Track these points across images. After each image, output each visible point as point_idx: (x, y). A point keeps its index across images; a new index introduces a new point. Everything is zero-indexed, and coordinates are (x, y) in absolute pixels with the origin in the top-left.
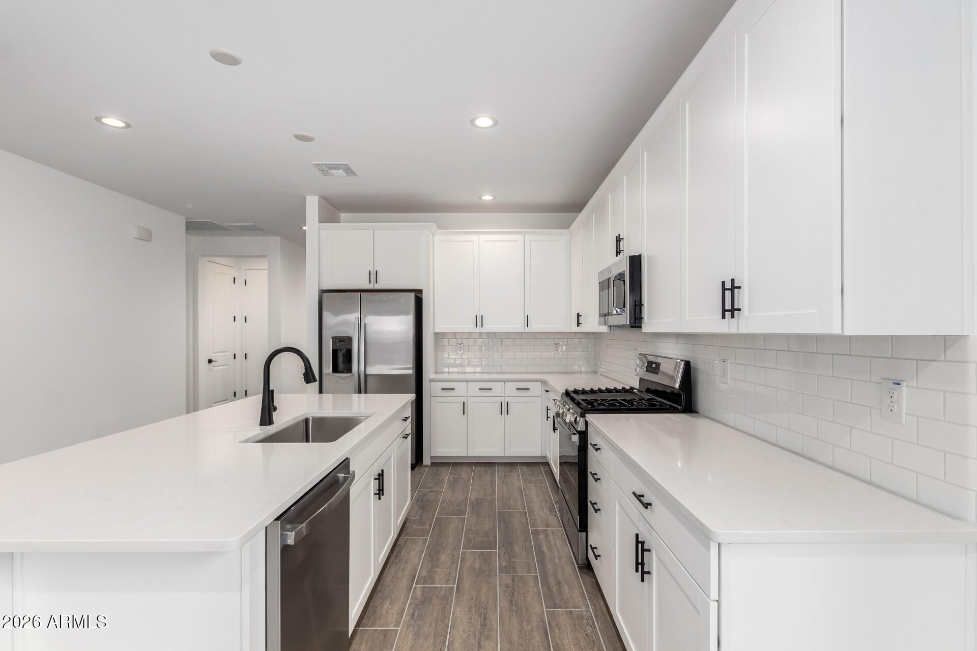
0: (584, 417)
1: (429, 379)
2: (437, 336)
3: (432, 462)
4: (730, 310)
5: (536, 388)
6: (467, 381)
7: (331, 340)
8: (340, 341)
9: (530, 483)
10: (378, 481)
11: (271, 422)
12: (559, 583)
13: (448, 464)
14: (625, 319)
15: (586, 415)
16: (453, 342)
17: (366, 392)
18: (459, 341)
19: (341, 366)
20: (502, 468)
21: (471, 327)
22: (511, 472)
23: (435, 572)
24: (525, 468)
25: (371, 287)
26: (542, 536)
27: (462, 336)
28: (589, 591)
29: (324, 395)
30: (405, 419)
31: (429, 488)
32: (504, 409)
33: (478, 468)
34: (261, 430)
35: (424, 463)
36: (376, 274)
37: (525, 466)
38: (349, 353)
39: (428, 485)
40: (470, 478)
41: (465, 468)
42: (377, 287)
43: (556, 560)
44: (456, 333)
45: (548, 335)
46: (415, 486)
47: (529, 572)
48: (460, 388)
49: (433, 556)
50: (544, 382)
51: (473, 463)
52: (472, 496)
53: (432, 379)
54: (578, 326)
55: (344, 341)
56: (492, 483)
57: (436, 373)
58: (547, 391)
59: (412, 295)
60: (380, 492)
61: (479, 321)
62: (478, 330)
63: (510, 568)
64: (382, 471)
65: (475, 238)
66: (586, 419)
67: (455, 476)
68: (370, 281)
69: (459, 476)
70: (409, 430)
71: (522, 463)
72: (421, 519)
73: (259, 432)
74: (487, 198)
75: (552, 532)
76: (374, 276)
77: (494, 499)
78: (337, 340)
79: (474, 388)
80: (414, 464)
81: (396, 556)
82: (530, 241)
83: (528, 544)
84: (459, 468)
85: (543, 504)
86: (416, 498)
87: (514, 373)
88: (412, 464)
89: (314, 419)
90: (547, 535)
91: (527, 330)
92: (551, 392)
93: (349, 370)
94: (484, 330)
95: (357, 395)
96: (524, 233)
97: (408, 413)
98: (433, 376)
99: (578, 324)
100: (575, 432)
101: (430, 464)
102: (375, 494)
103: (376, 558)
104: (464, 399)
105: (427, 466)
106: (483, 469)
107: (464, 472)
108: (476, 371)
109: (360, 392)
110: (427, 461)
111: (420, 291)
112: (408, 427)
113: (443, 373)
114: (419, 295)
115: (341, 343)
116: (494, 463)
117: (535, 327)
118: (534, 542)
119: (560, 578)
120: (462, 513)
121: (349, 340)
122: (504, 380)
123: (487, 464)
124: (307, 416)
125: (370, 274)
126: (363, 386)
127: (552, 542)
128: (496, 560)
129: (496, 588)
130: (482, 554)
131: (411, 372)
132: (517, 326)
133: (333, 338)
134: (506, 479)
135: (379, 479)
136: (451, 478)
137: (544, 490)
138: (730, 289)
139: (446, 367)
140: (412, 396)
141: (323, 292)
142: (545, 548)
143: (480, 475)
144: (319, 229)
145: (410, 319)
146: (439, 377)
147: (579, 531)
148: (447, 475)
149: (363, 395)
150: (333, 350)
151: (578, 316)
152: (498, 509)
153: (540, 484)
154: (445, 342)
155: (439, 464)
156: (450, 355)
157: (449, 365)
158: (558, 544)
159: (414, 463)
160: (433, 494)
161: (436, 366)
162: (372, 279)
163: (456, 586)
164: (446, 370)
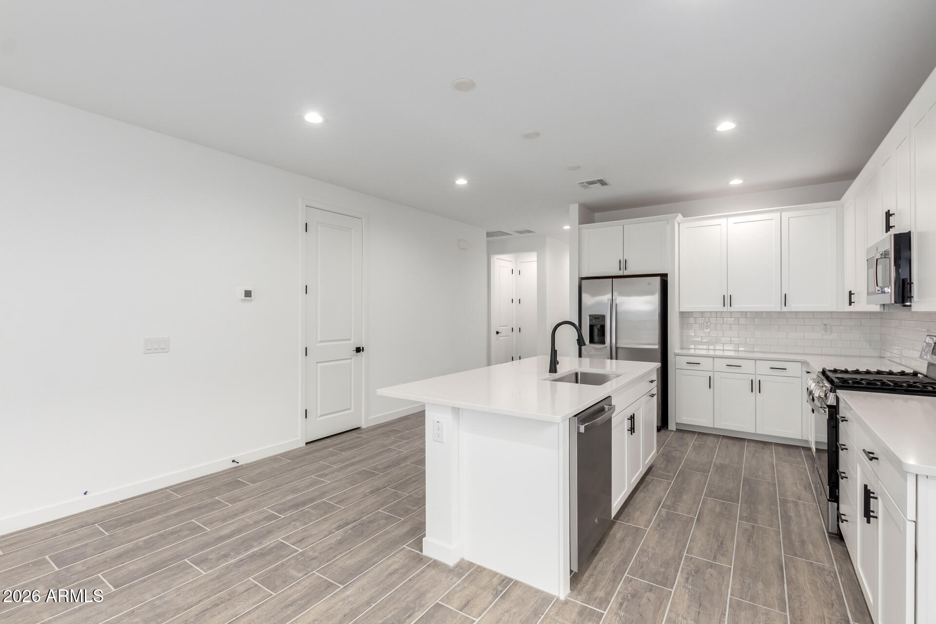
0: (835, 392)
1: (675, 353)
2: (683, 315)
3: (678, 428)
5: (795, 369)
6: (713, 357)
7: (588, 317)
8: (596, 318)
9: (784, 461)
10: (630, 421)
11: (556, 372)
12: (803, 542)
13: (694, 433)
14: (889, 298)
15: (837, 391)
16: (701, 320)
17: (616, 359)
18: (707, 320)
19: (596, 338)
20: (752, 444)
21: (718, 307)
22: (763, 449)
23: (678, 505)
24: (781, 448)
25: (621, 273)
26: (790, 505)
27: (711, 315)
28: (838, 555)
29: (583, 359)
30: (652, 382)
31: (674, 447)
32: (756, 386)
33: (725, 441)
34: (550, 375)
35: (670, 428)
36: (626, 262)
37: (781, 447)
38: (603, 327)
39: (673, 446)
40: (716, 447)
41: (711, 438)
42: (626, 273)
43: (804, 525)
44: (702, 312)
45: (813, 315)
46: (660, 444)
47: (771, 526)
48: (706, 364)
49: (677, 494)
50: (804, 363)
51: (720, 435)
52: (716, 460)
53: (677, 353)
54: (850, 304)
55: (598, 318)
56: (741, 456)
57: (682, 348)
58: (808, 372)
59: (658, 278)
60: (632, 430)
61: (727, 300)
62: (725, 309)
63: (751, 518)
64: (634, 414)
65: (722, 221)
66: (837, 394)
67: (701, 443)
68: (620, 268)
69: (704, 443)
70: (655, 391)
71: (778, 444)
72: (666, 468)
73: (549, 377)
74: (736, 182)
75: (804, 504)
76: (623, 264)
77: (741, 468)
78: (593, 317)
79: (721, 364)
80: (660, 427)
81: (644, 487)
82: (789, 218)
83: (773, 507)
84: (704, 438)
85: (798, 481)
86: (662, 453)
87: (770, 353)
88: (658, 427)
89: (582, 373)
90: (796, 504)
91: (784, 309)
92: (813, 373)
93: (603, 342)
94: (732, 309)
95: (609, 361)
96: (781, 211)
97: (654, 376)
98: (678, 351)
99: (850, 303)
100: (825, 406)
101: (675, 430)
102: (628, 430)
103: (630, 479)
104: (711, 374)
105: (672, 431)
106: (731, 442)
107: (710, 441)
108: (725, 349)
109: (611, 358)
110: (672, 426)
111: (666, 275)
112: (655, 388)
113: (690, 349)
114: (665, 278)
115: (596, 320)
116: (745, 439)
117: (794, 306)
118: (781, 507)
119: (805, 537)
120: (705, 471)
121: (603, 317)
122: (755, 358)
123: (737, 439)
124: (577, 371)
125: (620, 262)
126: (615, 354)
127: (802, 512)
128: (737, 511)
129: (735, 529)
130: (724, 504)
131: (657, 347)
132: (775, 306)
133: (590, 316)
134: (757, 454)
135: (631, 420)
136: (696, 443)
137: (802, 470)
139: (691, 344)
140: (658, 365)
141: (582, 279)
142: (792, 514)
143: (727, 447)
144: (579, 229)
145: (655, 299)
146: (684, 352)
147: (829, 500)
148: (692, 441)
149: (614, 361)
150: (590, 325)
151: (851, 294)
152: (744, 475)
153: (797, 465)
154: (692, 320)
155: (684, 431)
156: (696, 333)
157: (696, 343)
158: (809, 514)
159: (660, 425)
160: (678, 452)
161: (682, 342)
162: (622, 267)
163: (696, 517)
164: (692, 347)
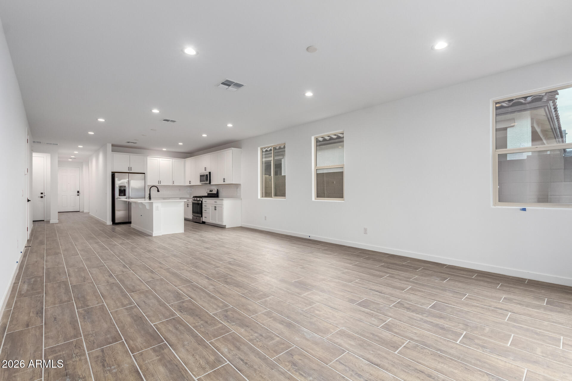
4: (224, 181)
14: (208, 182)
21: (157, 184)
25: (129, 172)
38: (124, 190)
45: (180, 186)
61: (160, 182)
65: (158, 159)
76: (130, 168)
91: (173, 185)
94: (161, 185)
96: (172, 159)
111: (145, 173)
117: (175, 184)
121: (125, 187)
132: (171, 184)
133: (119, 186)
138: (224, 179)
141: (114, 172)
144: (112, 153)
145: (144, 181)
150: (119, 189)
